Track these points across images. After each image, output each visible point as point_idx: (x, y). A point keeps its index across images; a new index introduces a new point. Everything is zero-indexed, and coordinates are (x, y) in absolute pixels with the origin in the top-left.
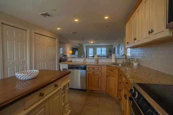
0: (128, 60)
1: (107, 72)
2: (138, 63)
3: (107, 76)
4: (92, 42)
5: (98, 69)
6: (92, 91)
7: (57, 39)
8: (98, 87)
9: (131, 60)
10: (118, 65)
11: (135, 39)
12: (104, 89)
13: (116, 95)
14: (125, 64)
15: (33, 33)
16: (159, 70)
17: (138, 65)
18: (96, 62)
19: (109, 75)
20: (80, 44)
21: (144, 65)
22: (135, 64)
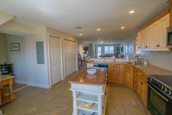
0: (139, 60)
1: (124, 69)
2: (147, 62)
3: (124, 72)
4: (102, 42)
5: (117, 67)
6: (112, 83)
7: (76, 42)
8: (117, 80)
9: (142, 60)
10: (132, 64)
11: (146, 47)
12: (121, 82)
13: (132, 85)
14: (137, 63)
15: (64, 39)
16: (163, 68)
17: (148, 64)
18: (114, 61)
19: (126, 71)
20: (90, 44)
21: (152, 64)
22: (145, 63)
